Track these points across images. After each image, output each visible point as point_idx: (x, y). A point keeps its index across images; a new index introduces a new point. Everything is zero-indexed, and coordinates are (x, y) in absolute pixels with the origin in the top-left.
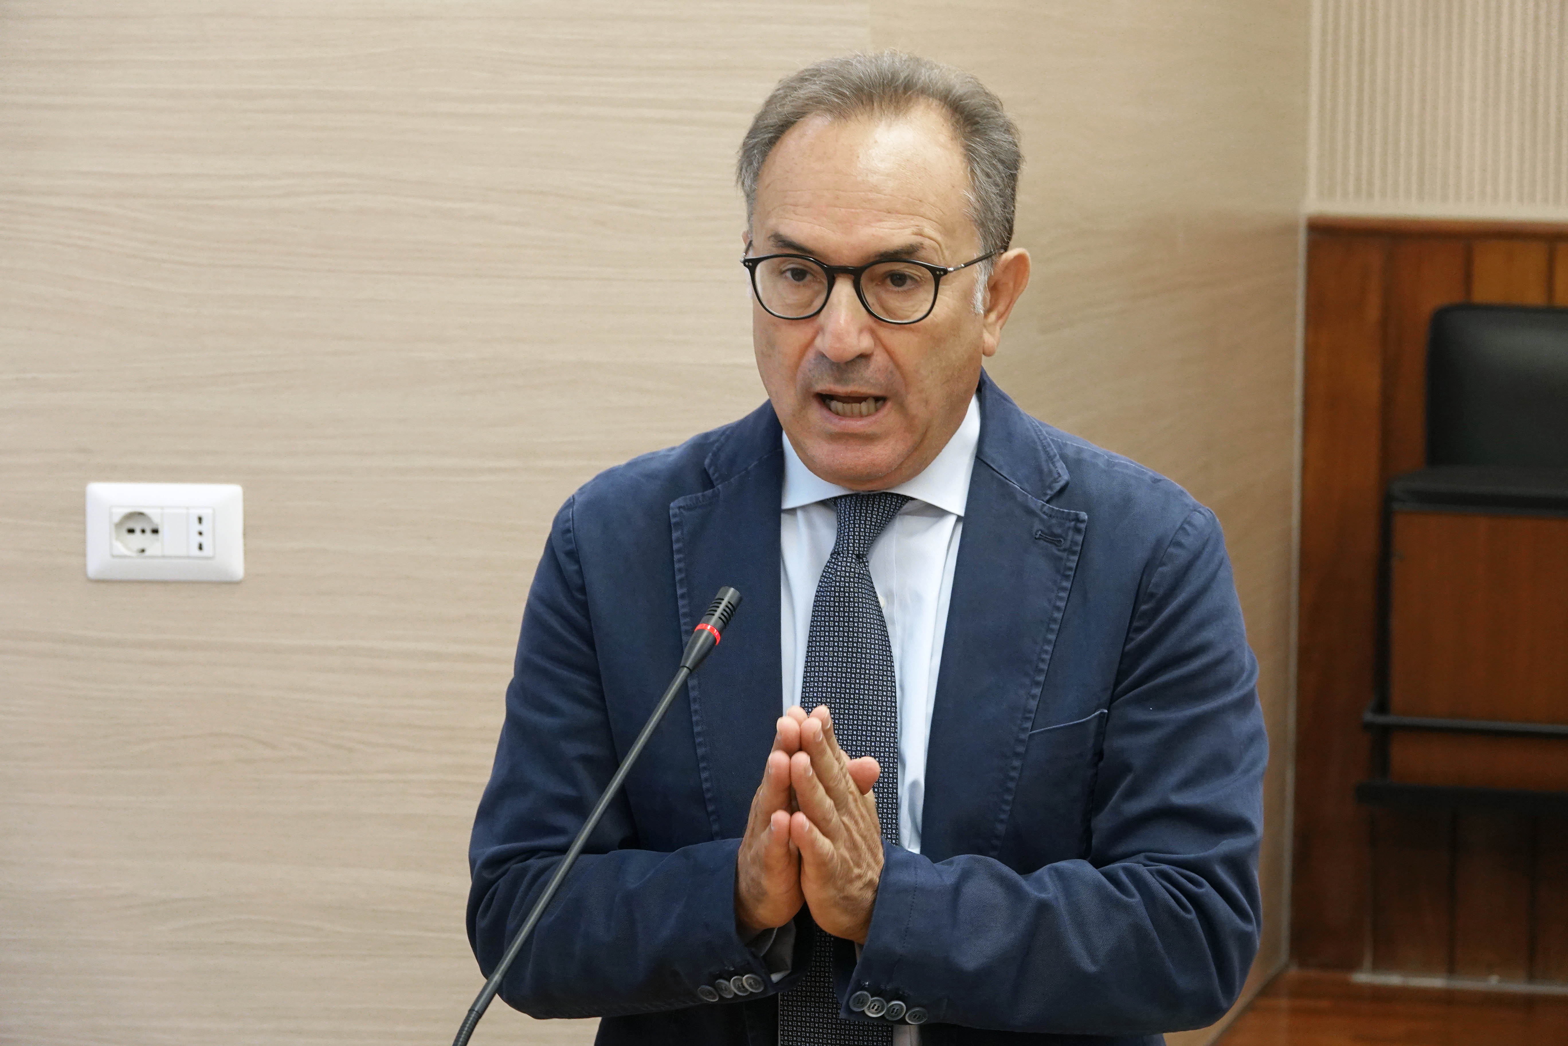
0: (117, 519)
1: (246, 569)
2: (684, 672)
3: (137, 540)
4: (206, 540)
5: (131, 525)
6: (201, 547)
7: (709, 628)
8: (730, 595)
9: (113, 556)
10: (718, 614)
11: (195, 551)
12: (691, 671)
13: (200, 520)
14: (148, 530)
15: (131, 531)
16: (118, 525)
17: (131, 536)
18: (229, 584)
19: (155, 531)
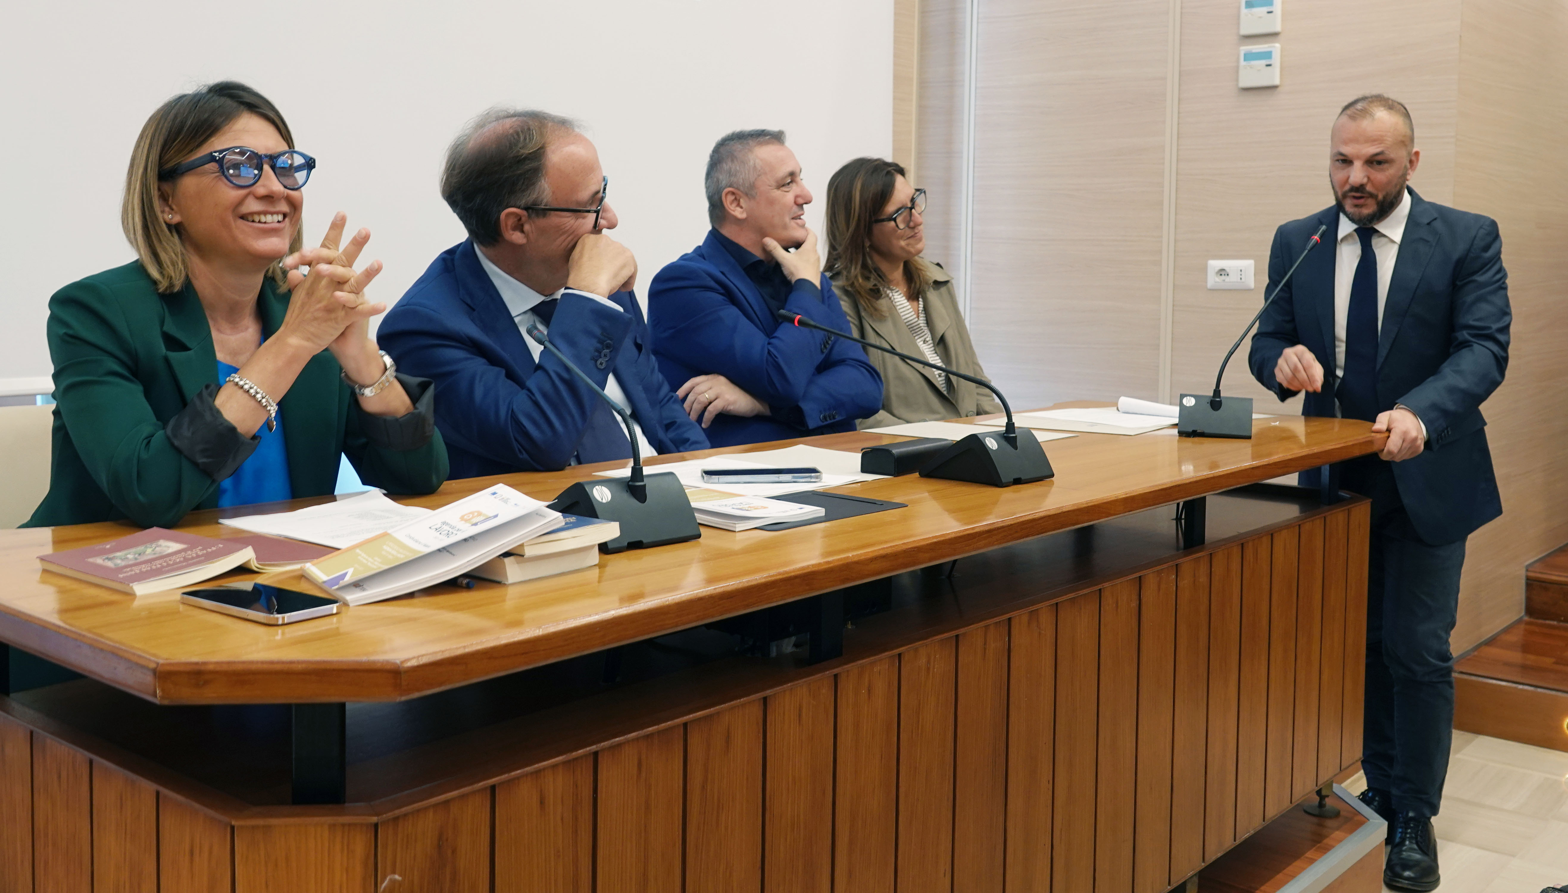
0: (1216, 271)
1: (1255, 286)
2: (1306, 251)
3: (1223, 277)
4: (1243, 277)
5: (1221, 273)
6: (1241, 279)
7: (1316, 237)
8: (1324, 227)
9: (1216, 282)
10: (1319, 233)
11: (1239, 280)
12: (1309, 251)
13: (1241, 271)
14: (1226, 275)
15: (1221, 275)
16: (1217, 273)
17: (1221, 277)
18: (1250, 290)
19: (1228, 275)
